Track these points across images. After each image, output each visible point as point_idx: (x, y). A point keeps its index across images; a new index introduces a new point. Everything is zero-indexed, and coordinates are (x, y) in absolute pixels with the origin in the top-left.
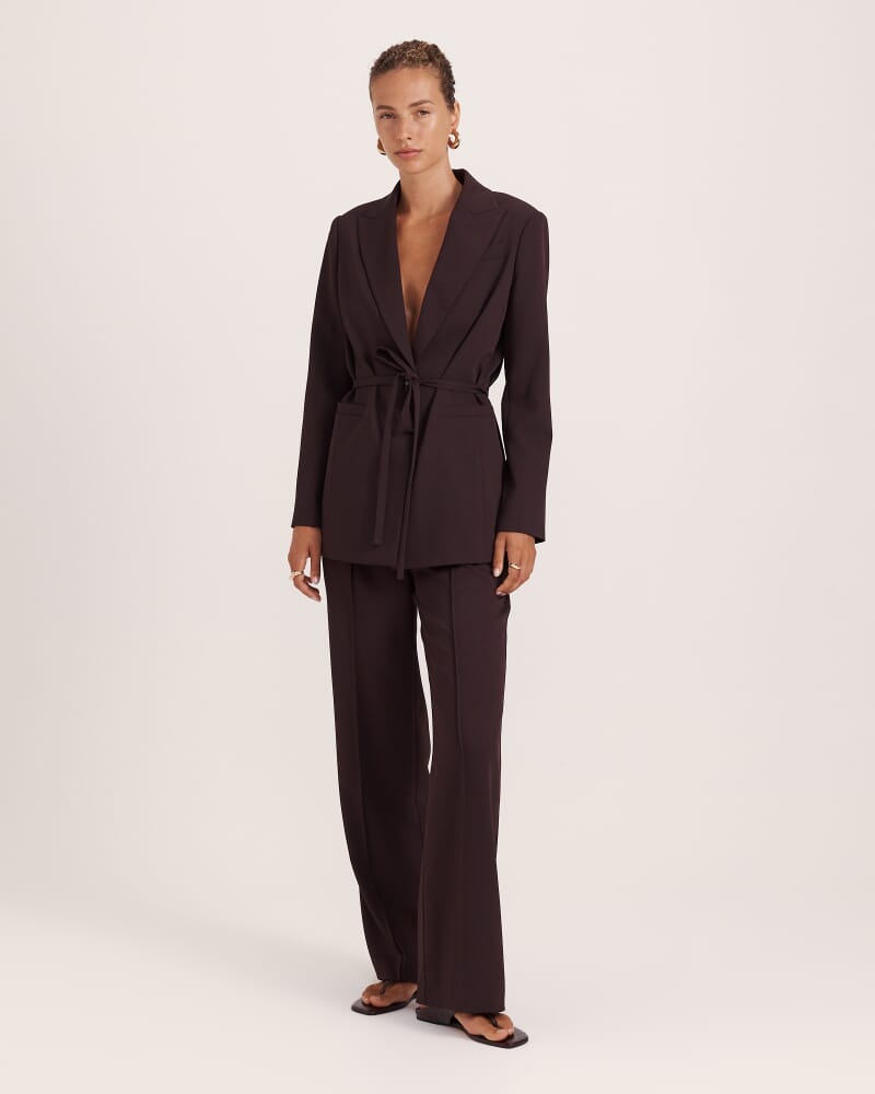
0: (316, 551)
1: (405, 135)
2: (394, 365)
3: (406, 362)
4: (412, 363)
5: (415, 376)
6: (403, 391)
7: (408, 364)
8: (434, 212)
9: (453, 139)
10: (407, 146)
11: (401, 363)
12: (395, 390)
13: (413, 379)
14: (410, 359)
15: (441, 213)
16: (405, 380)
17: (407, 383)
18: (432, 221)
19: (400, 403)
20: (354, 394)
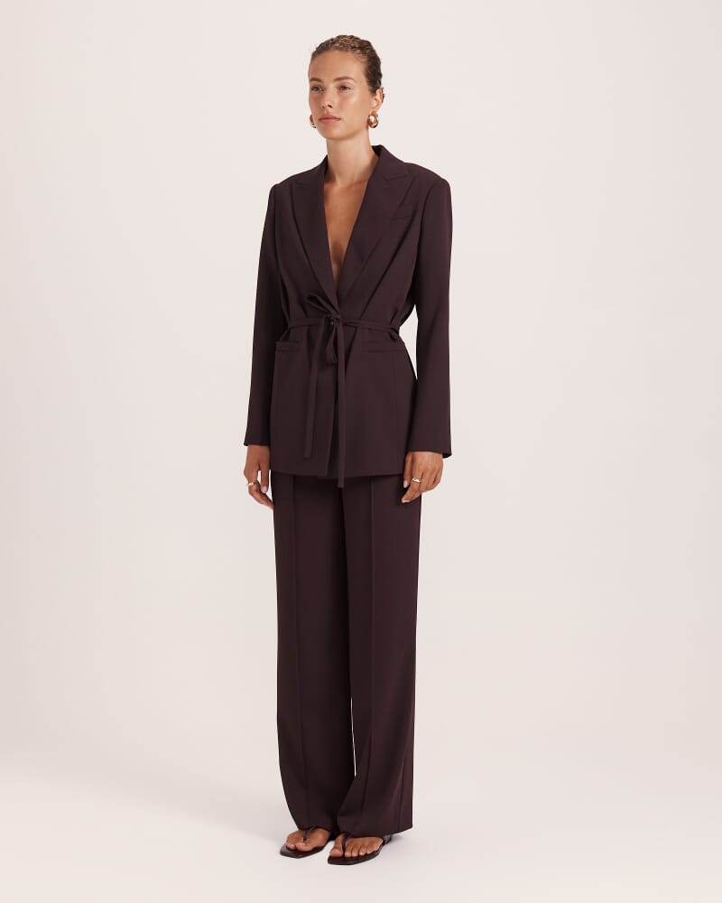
0: (265, 465)
1: (328, 103)
2: (323, 310)
3: (332, 306)
4: (337, 308)
5: (339, 317)
6: (329, 330)
7: (334, 308)
8: (355, 180)
9: (372, 119)
10: (328, 113)
11: (329, 307)
12: (322, 330)
13: (337, 319)
14: (335, 303)
15: (360, 182)
16: (330, 321)
17: (332, 323)
18: (353, 188)
19: (326, 340)
20: (289, 333)
